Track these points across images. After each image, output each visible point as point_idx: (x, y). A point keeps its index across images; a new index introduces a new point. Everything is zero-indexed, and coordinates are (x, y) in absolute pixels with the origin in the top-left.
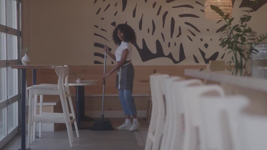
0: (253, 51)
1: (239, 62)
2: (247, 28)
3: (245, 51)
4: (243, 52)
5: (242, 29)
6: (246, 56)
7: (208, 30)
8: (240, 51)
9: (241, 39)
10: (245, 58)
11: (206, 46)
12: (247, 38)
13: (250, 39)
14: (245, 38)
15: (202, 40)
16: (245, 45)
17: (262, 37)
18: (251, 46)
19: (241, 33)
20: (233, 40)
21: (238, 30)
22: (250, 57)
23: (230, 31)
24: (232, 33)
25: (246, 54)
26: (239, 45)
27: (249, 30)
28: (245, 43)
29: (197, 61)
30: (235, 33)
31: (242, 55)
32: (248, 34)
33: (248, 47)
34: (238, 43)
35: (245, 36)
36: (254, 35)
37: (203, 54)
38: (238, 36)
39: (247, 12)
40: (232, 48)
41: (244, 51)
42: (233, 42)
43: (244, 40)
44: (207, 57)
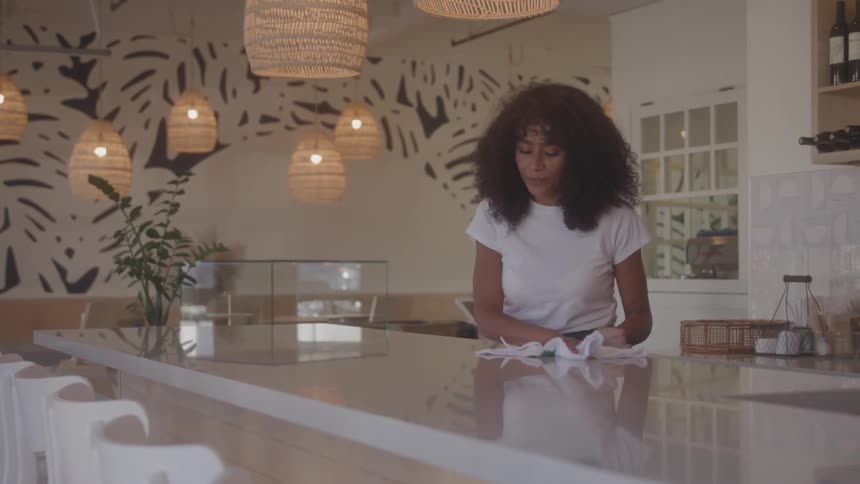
0: (185, 280)
1: (154, 305)
2: (170, 229)
3: (169, 280)
4: (162, 284)
5: (161, 231)
6: (170, 293)
7: (74, 218)
8: (157, 281)
9: (159, 254)
10: (167, 296)
11: (70, 253)
12: (171, 252)
13: (178, 255)
14: (166, 251)
15: (59, 239)
16: (166, 269)
17: (204, 249)
18: (181, 270)
19: (157, 241)
20: (140, 255)
21: (152, 234)
22: (178, 292)
23: (134, 236)
24: (139, 241)
25: (169, 287)
26: (153, 266)
27: (175, 235)
28: (167, 262)
29: (47, 288)
30: (145, 239)
31: (160, 290)
32: (172, 242)
33: (174, 272)
34: (153, 261)
35: (165, 247)
36: (187, 246)
37: (63, 272)
38: (151, 246)
39: (171, 195)
40: (139, 277)
41: (164, 280)
42: (141, 260)
43: (163, 254)
44: (73, 278)
